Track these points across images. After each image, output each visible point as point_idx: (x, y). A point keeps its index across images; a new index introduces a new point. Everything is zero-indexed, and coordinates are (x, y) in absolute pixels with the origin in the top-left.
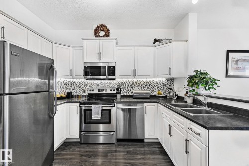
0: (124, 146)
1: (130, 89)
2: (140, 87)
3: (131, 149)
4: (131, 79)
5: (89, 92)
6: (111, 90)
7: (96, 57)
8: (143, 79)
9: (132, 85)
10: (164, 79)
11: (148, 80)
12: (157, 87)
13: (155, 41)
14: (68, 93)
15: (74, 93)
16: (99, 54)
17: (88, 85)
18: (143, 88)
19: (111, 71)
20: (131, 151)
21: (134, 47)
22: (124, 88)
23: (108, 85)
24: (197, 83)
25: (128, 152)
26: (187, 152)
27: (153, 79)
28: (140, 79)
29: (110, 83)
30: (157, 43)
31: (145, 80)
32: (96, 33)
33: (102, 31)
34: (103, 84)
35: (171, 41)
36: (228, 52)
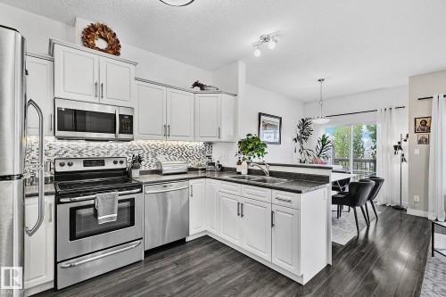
0: (162, 257)
2: (167, 156)
3: (178, 258)
4: (153, 142)
5: (59, 169)
6: (115, 163)
7: (91, 90)
8: (172, 142)
9: (155, 152)
10: (201, 144)
11: (180, 143)
12: (192, 155)
13: (196, 84)
16: (99, 86)
17: (53, 152)
18: (172, 157)
19: (127, 124)
20: (179, 260)
21: (167, 86)
23: (106, 151)
24: (252, 150)
25: (177, 263)
26: (273, 225)
27: (187, 143)
28: (168, 142)
29: (111, 148)
30: (197, 89)
31: (175, 143)
33: (102, 38)
34: (92, 151)
35: (218, 91)
36: (260, 114)
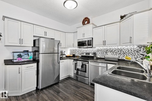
1: (105, 54)
2: (112, 53)
4: (106, 47)
5: (82, 55)
6: (92, 54)
7: (82, 36)
8: (115, 47)
9: (107, 51)
12: (128, 53)
14: (73, 55)
15: (76, 55)
16: (84, 34)
17: (82, 51)
18: (114, 53)
22: (101, 53)
27: (124, 47)
28: (112, 47)
29: (93, 50)
31: (116, 47)
32: (84, 23)
33: (86, 21)
34: (89, 51)
35: (132, 14)
